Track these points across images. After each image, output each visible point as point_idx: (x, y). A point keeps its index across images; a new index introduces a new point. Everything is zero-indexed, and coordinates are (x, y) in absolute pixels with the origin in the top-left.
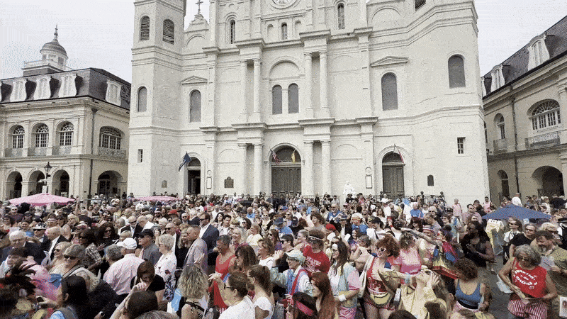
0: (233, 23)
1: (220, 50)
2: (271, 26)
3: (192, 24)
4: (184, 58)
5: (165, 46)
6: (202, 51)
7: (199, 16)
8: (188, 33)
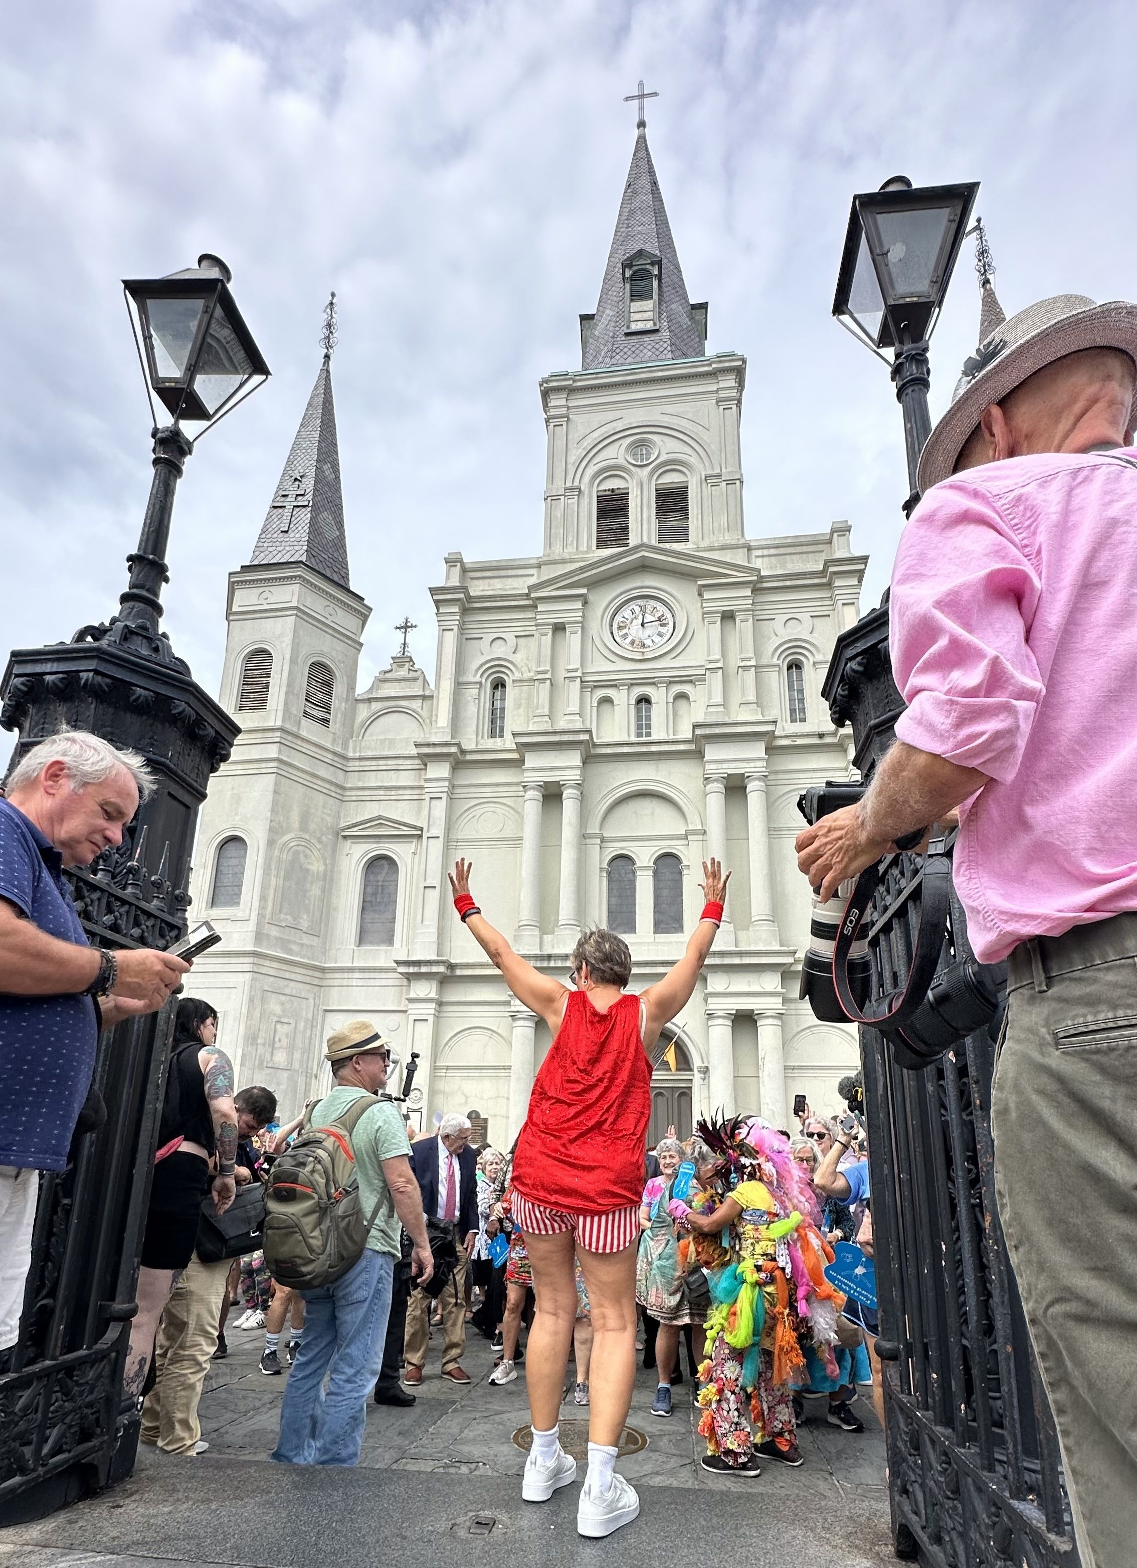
0: (499, 685)
1: (463, 752)
2: (607, 700)
3: (383, 679)
4: (354, 765)
5: (309, 729)
6: (414, 751)
7: (403, 659)
8: (369, 700)
